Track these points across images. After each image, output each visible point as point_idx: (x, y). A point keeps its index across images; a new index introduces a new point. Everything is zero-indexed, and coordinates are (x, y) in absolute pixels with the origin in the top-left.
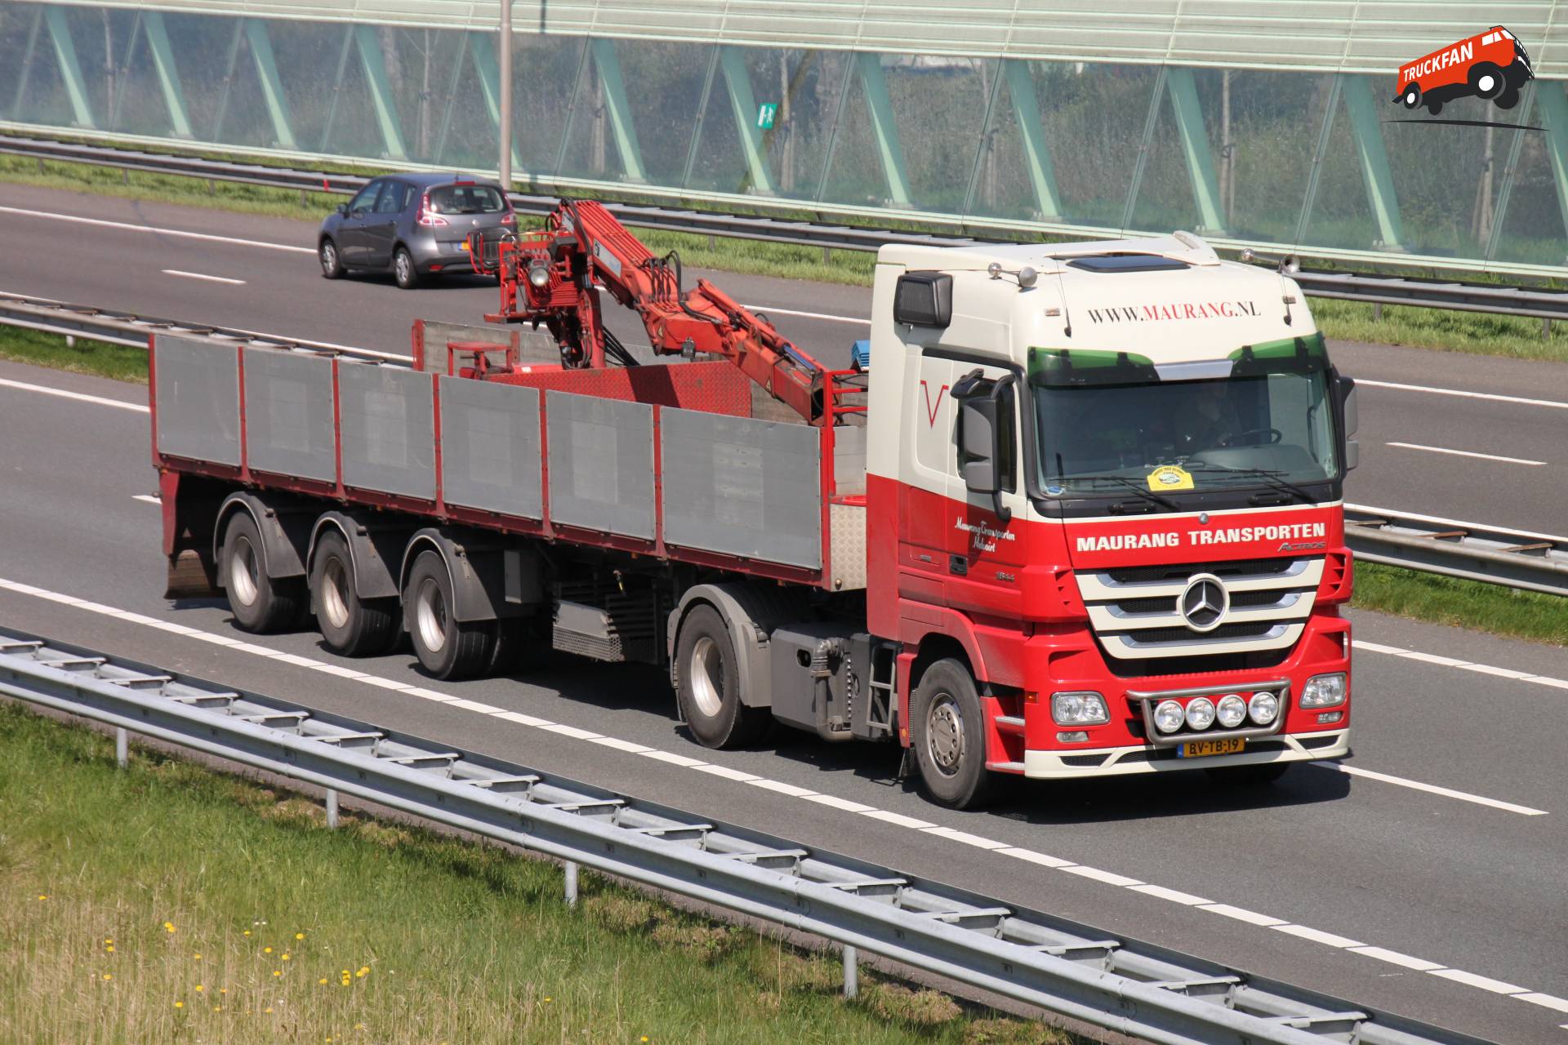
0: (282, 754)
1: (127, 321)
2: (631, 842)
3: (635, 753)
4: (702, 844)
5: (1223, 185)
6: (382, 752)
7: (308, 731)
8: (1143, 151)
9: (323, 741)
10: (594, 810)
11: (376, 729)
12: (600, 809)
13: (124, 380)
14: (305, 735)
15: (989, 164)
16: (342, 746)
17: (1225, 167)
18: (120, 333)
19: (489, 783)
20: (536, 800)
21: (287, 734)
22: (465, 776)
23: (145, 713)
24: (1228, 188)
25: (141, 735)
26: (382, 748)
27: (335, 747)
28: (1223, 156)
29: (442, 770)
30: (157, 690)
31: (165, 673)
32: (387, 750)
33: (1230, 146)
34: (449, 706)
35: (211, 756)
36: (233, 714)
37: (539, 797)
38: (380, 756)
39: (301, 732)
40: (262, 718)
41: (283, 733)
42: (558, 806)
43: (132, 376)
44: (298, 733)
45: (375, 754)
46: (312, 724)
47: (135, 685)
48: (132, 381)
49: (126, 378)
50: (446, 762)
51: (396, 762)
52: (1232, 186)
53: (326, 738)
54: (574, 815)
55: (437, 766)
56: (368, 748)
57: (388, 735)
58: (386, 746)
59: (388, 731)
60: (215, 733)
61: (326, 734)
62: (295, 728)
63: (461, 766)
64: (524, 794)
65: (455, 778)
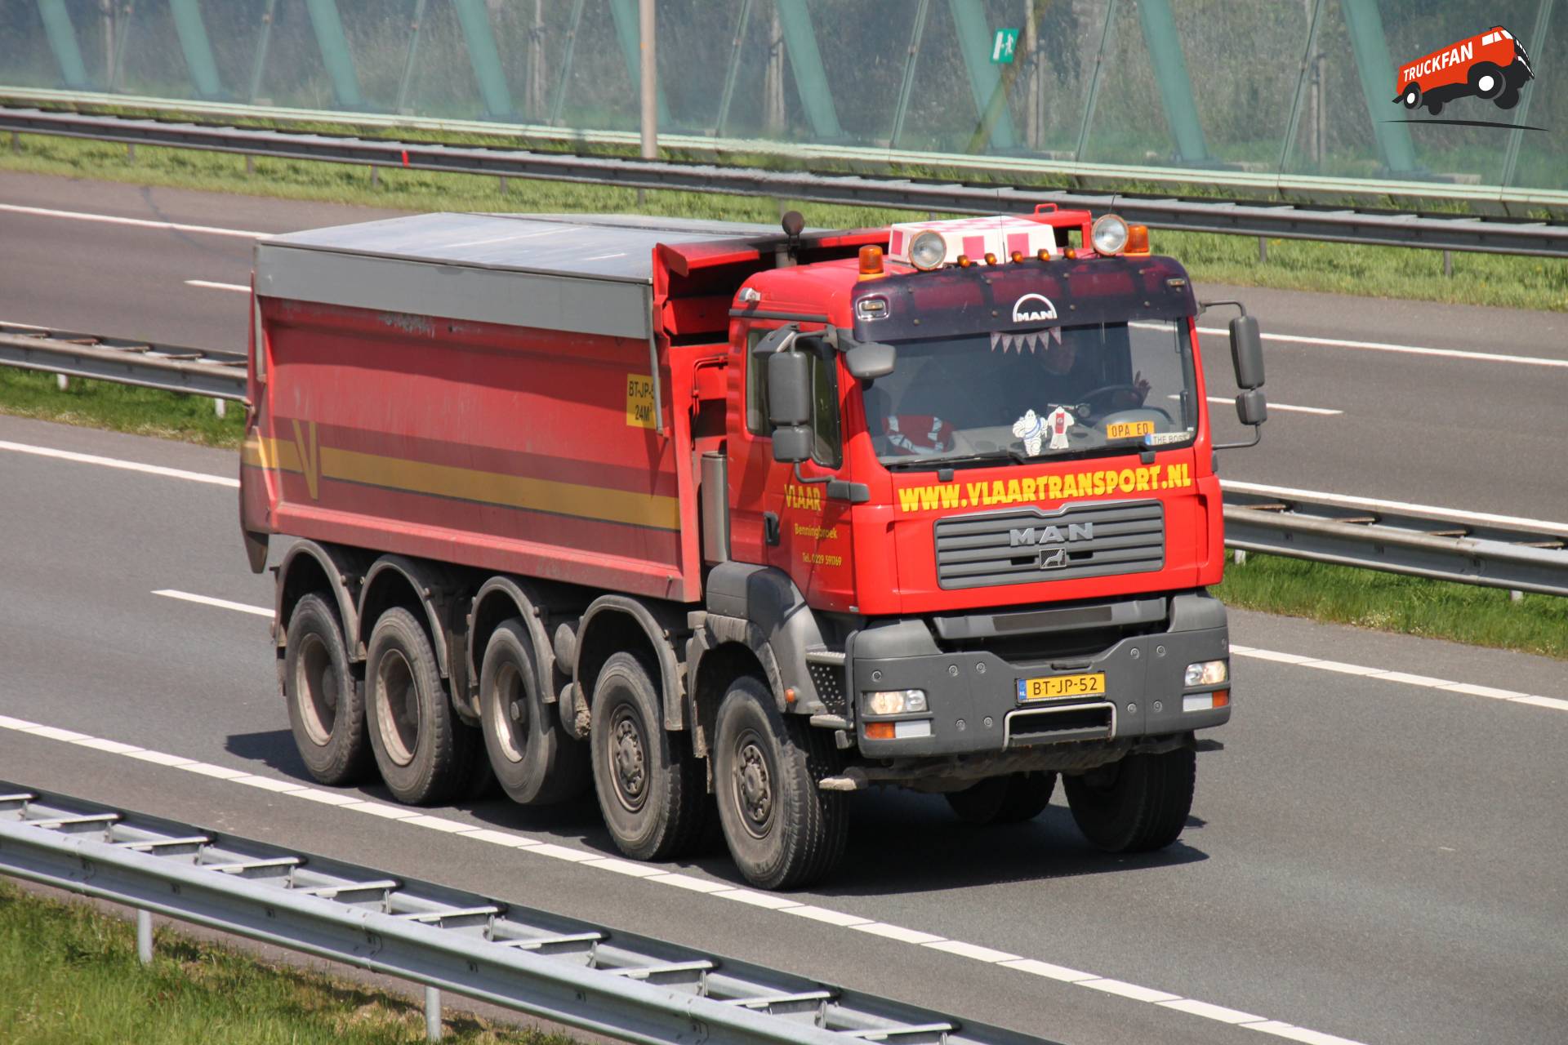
0: (362, 940)
1: (140, 352)
3: (844, 927)
6: (501, 934)
7: (398, 907)
9: (417, 920)
10: (787, 1007)
11: (491, 902)
12: (799, 1005)
13: (137, 433)
14: (394, 912)
16: (445, 927)
18: (130, 367)
19: (645, 973)
20: (710, 995)
21: (370, 912)
22: (613, 963)
23: (176, 889)
25: (170, 919)
26: (498, 928)
27: (435, 928)
29: (581, 957)
30: (191, 856)
31: (201, 832)
32: (506, 931)
34: (589, 867)
35: (266, 946)
36: (295, 887)
37: (715, 990)
38: (496, 939)
39: (388, 909)
40: (333, 891)
41: (364, 911)
42: (742, 1002)
43: (148, 426)
44: (383, 911)
45: (490, 936)
46: (402, 897)
47: (159, 850)
48: (148, 434)
49: (139, 430)
50: (588, 944)
51: (518, 947)
53: (421, 917)
54: (763, 1014)
55: (573, 951)
56: (479, 929)
57: (505, 911)
58: (502, 924)
59: (507, 904)
60: (271, 913)
61: (422, 910)
62: (379, 904)
63: (607, 951)
64: (694, 987)
65: (599, 966)
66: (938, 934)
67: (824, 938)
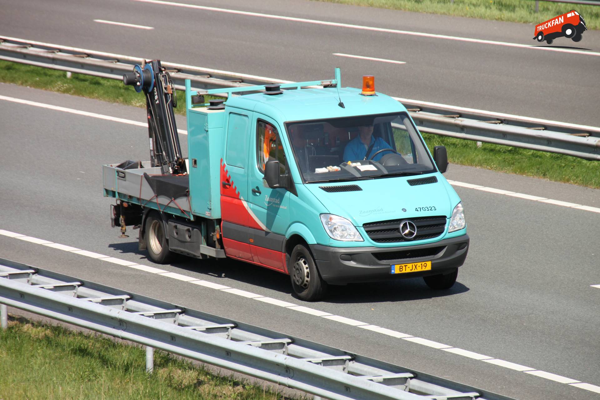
2: (186, 335)
3: (187, 282)
4: (229, 336)
6: (34, 282)
10: (163, 316)
11: (31, 268)
12: (167, 315)
16: (10, 278)
19: (99, 300)
20: (128, 310)
22: (85, 296)
26: (34, 279)
27: (5, 279)
29: (71, 293)
32: (37, 280)
37: (130, 308)
38: (33, 284)
42: (142, 313)
45: (30, 283)
50: (73, 287)
51: (43, 288)
54: (151, 319)
55: (67, 290)
56: (25, 279)
57: (37, 272)
58: (36, 278)
59: (38, 269)
63: (82, 290)
64: (120, 306)
65: (79, 297)
66: (228, 286)
67: (178, 286)
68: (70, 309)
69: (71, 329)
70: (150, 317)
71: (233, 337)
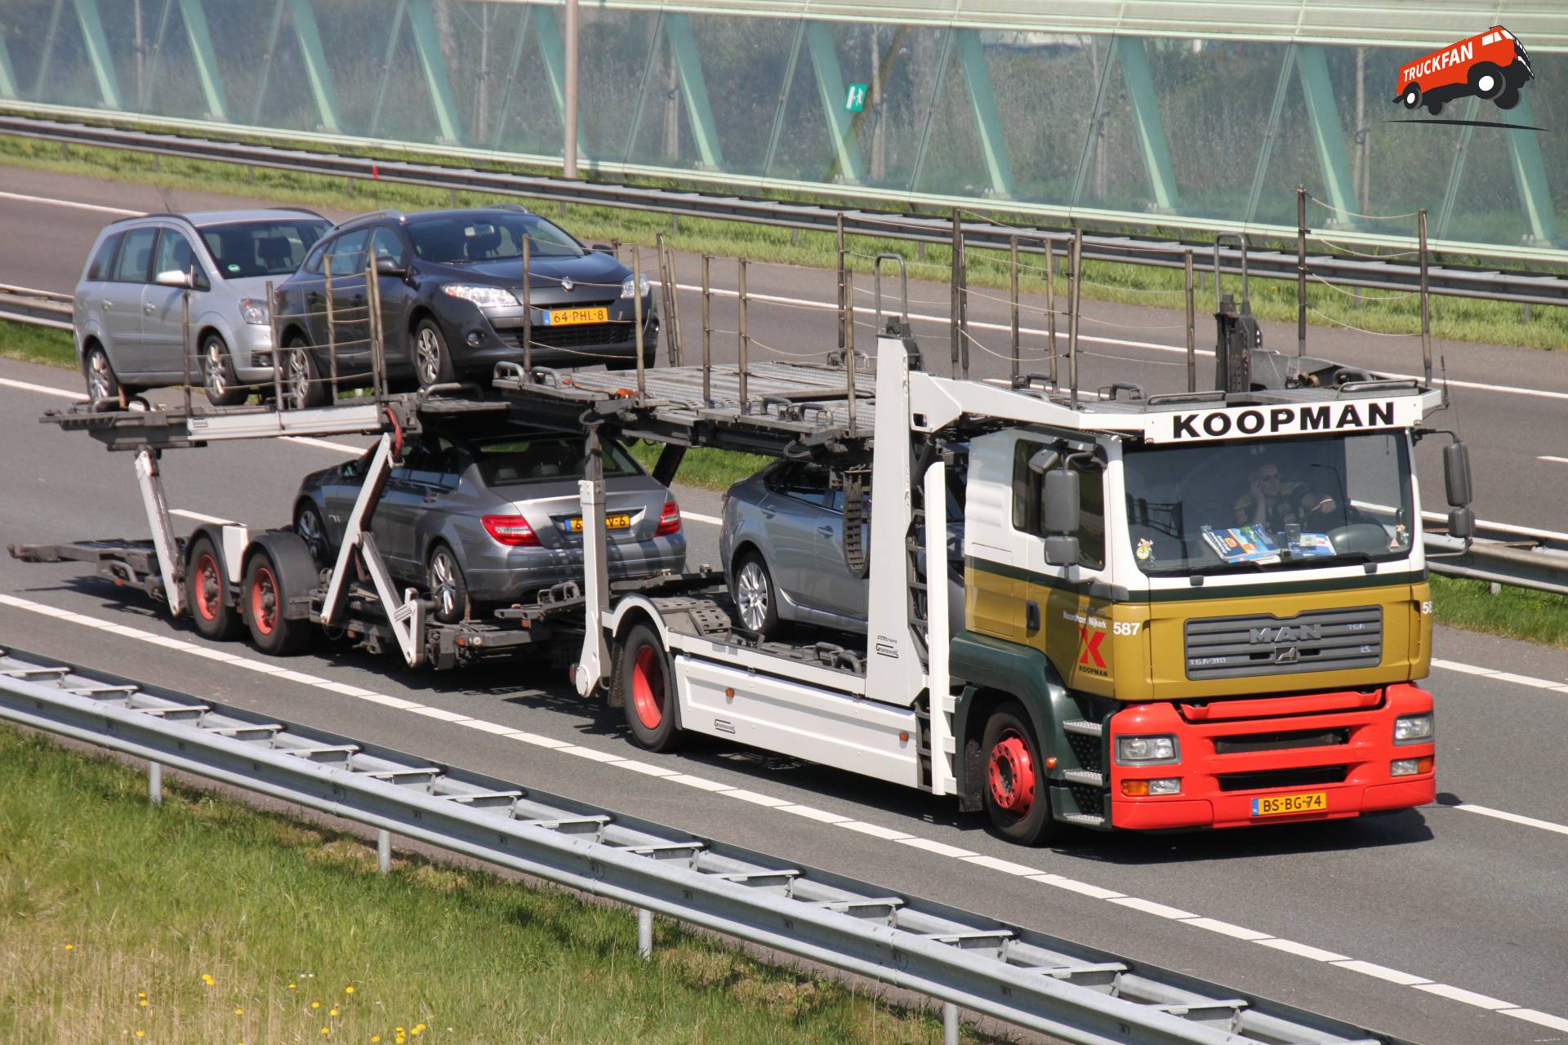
0: (328, 791)
2: (712, 889)
3: (714, 791)
4: (789, 891)
5: (1357, 174)
6: (439, 790)
7: (358, 767)
8: (1268, 137)
9: (374, 777)
10: (669, 853)
11: (432, 764)
12: (676, 853)
14: (355, 770)
15: (1100, 151)
16: (396, 783)
17: (1359, 154)
19: (556, 824)
20: (607, 843)
21: (336, 769)
22: (529, 816)
23: (182, 746)
24: (1362, 177)
25: (176, 770)
26: (439, 785)
27: (388, 784)
28: (1357, 142)
29: (504, 810)
30: (194, 721)
31: (203, 702)
32: (444, 787)
33: (1364, 131)
34: (511, 740)
35: (252, 794)
36: (277, 748)
37: (610, 839)
38: (436, 794)
39: (350, 767)
40: (308, 752)
41: (332, 768)
42: (632, 849)
44: (347, 769)
45: (432, 791)
46: (362, 758)
47: (169, 715)
50: (509, 800)
51: (454, 800)
52: (1367, 175)
53: (378, 774)
54: (649, 859)
55: (498, 805)
56: (424, 785)
57: (445, 771)
58: (443, 782)
59: (446, 766)
60: (257, 768)
61: (378, 769)
62: (344, 763)
63: (525, 805)
64: (593, 835)
65: (518, 818)
66: (788, 799)
67: (697, 800)
68: (503, 841)
69: (504, 876)
70: (646, 855)
71: (797, 893)
